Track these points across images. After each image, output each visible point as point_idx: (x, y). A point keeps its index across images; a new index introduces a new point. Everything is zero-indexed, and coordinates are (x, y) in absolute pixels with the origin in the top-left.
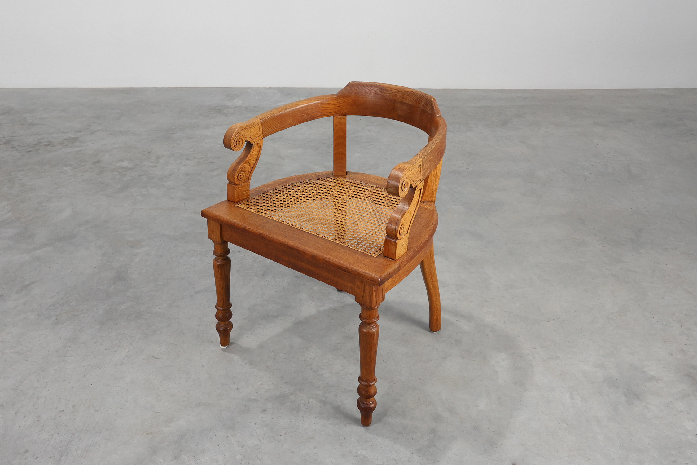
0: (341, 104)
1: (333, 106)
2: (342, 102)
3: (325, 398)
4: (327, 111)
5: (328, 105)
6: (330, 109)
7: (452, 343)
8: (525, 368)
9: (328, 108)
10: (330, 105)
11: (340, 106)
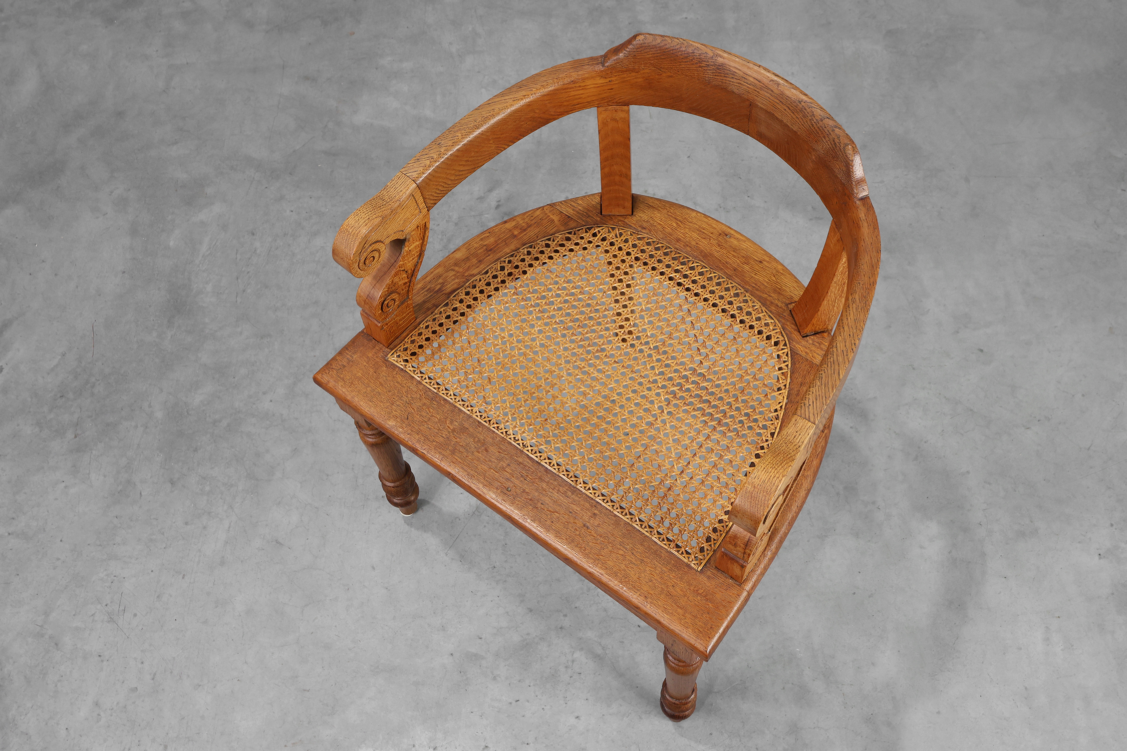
0: (616, 85)
1: (595, 90)
2: (616, 80)
3: (603, 648)
4: (579, 100)
5: (583, 89)
6: (589, 96)
7: (838, 494)
8: (969, 562)
9: (582, 96)
11: (612, 88)
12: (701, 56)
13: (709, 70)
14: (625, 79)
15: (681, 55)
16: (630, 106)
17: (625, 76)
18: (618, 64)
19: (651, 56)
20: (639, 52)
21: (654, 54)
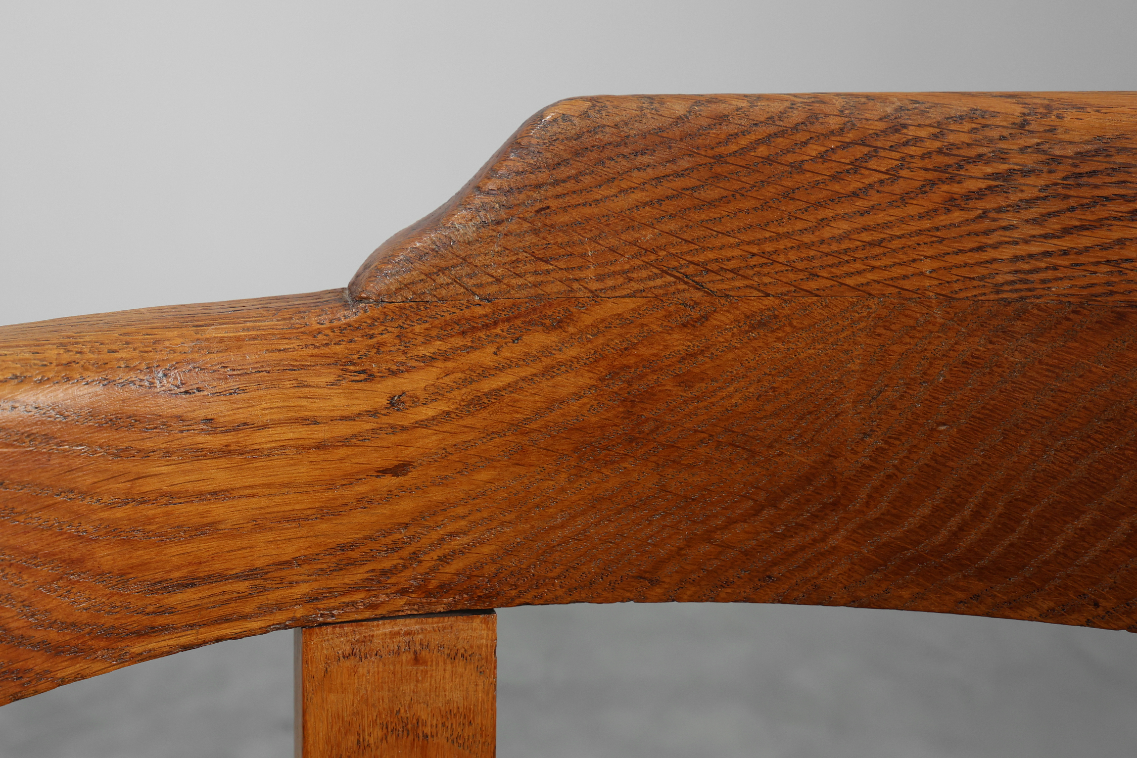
0: (429, 440)
1: (303, 471)
2: (436, 394)
4: (200, 547)
5: (226, 452)
6: (258, 525)
9: (219, 510)
10: (254, 453)
11: (407, 453)
12: (952, 138)
13: (1016, 208)
14: (488, 385)
15: (823, 157)
16: (501, 613)
17: (485, 357)
18: (442, 279)
19: (638, 196)
20: (570, 185)
21: (658, 179)
